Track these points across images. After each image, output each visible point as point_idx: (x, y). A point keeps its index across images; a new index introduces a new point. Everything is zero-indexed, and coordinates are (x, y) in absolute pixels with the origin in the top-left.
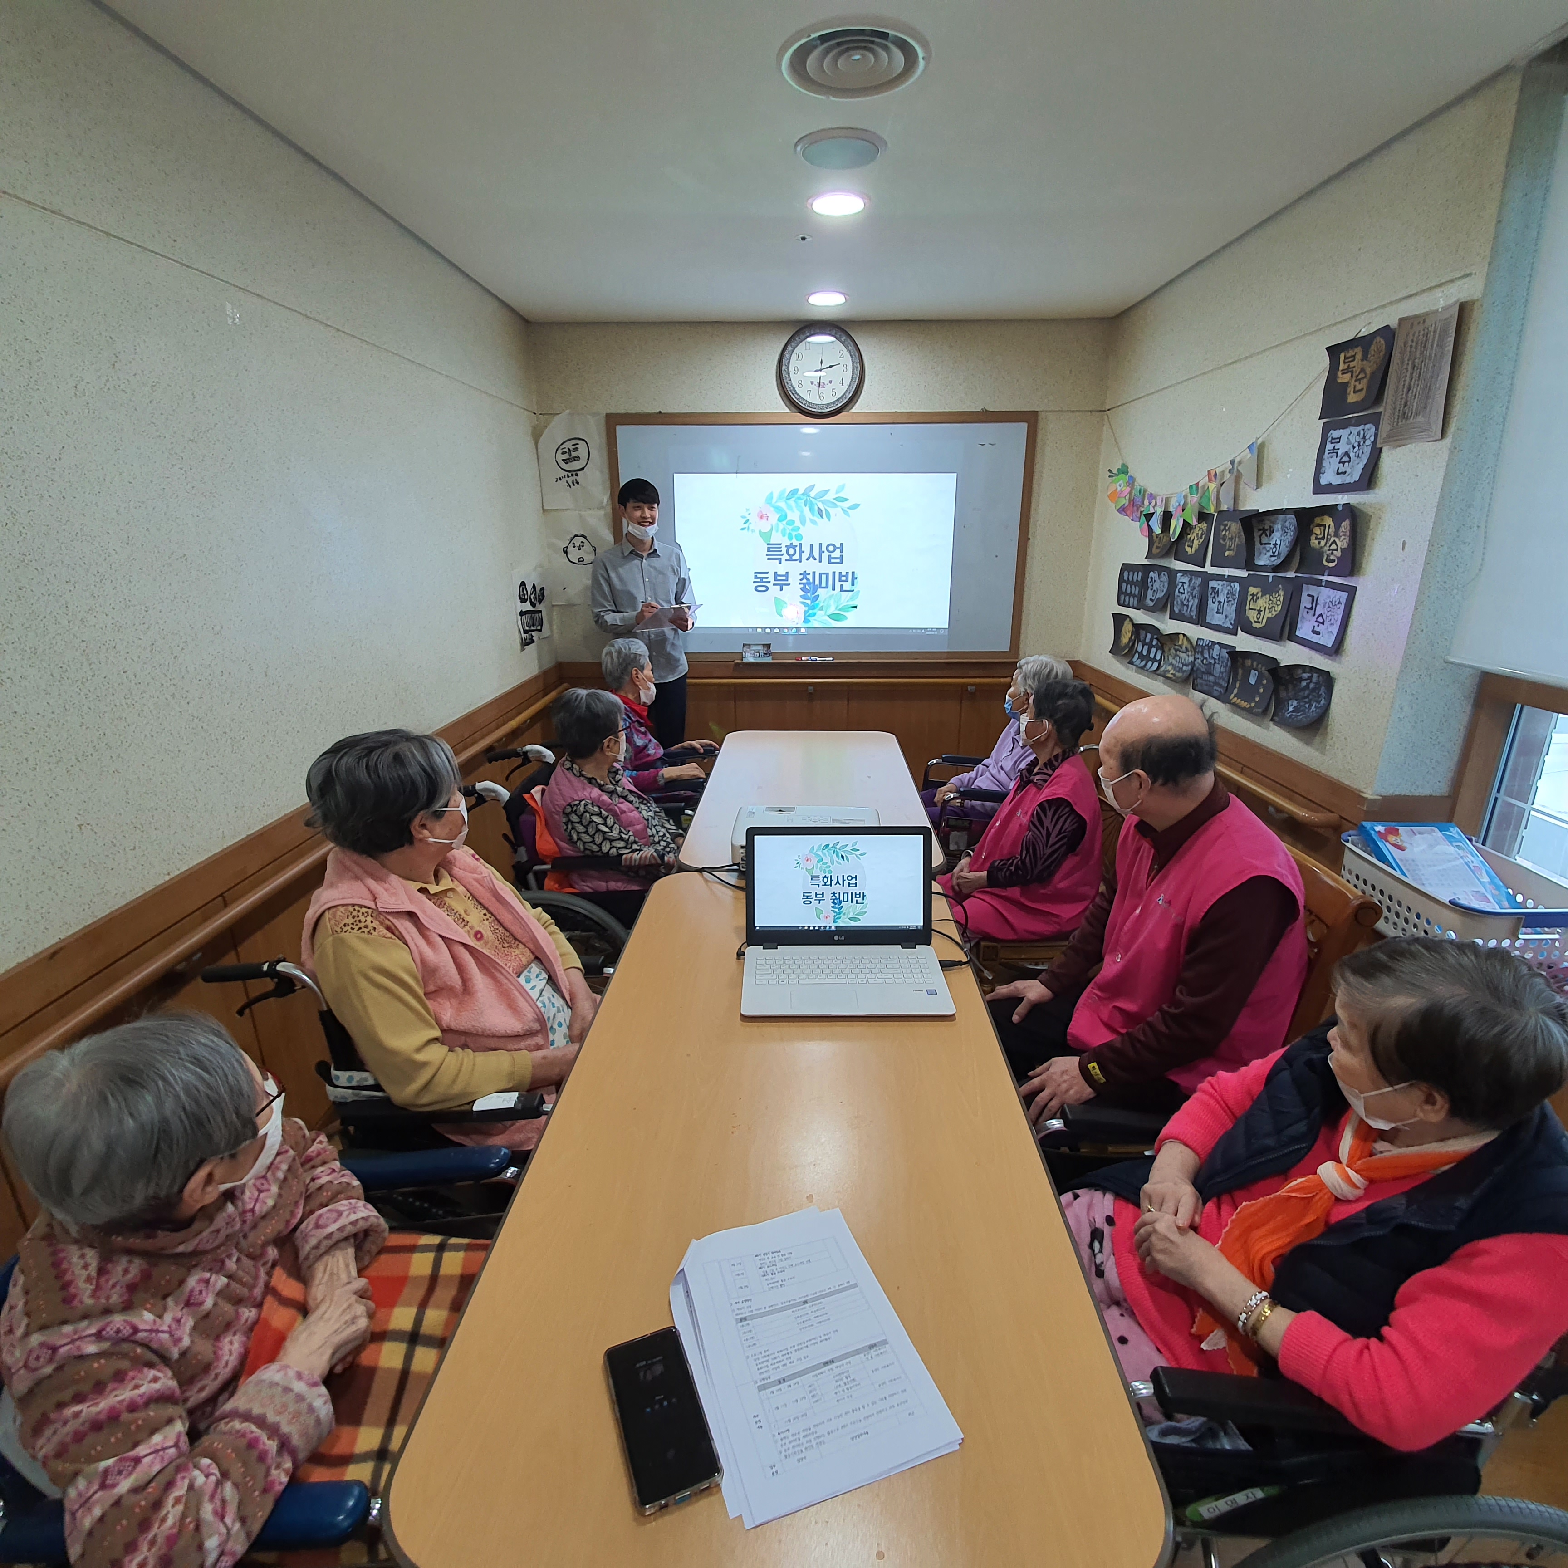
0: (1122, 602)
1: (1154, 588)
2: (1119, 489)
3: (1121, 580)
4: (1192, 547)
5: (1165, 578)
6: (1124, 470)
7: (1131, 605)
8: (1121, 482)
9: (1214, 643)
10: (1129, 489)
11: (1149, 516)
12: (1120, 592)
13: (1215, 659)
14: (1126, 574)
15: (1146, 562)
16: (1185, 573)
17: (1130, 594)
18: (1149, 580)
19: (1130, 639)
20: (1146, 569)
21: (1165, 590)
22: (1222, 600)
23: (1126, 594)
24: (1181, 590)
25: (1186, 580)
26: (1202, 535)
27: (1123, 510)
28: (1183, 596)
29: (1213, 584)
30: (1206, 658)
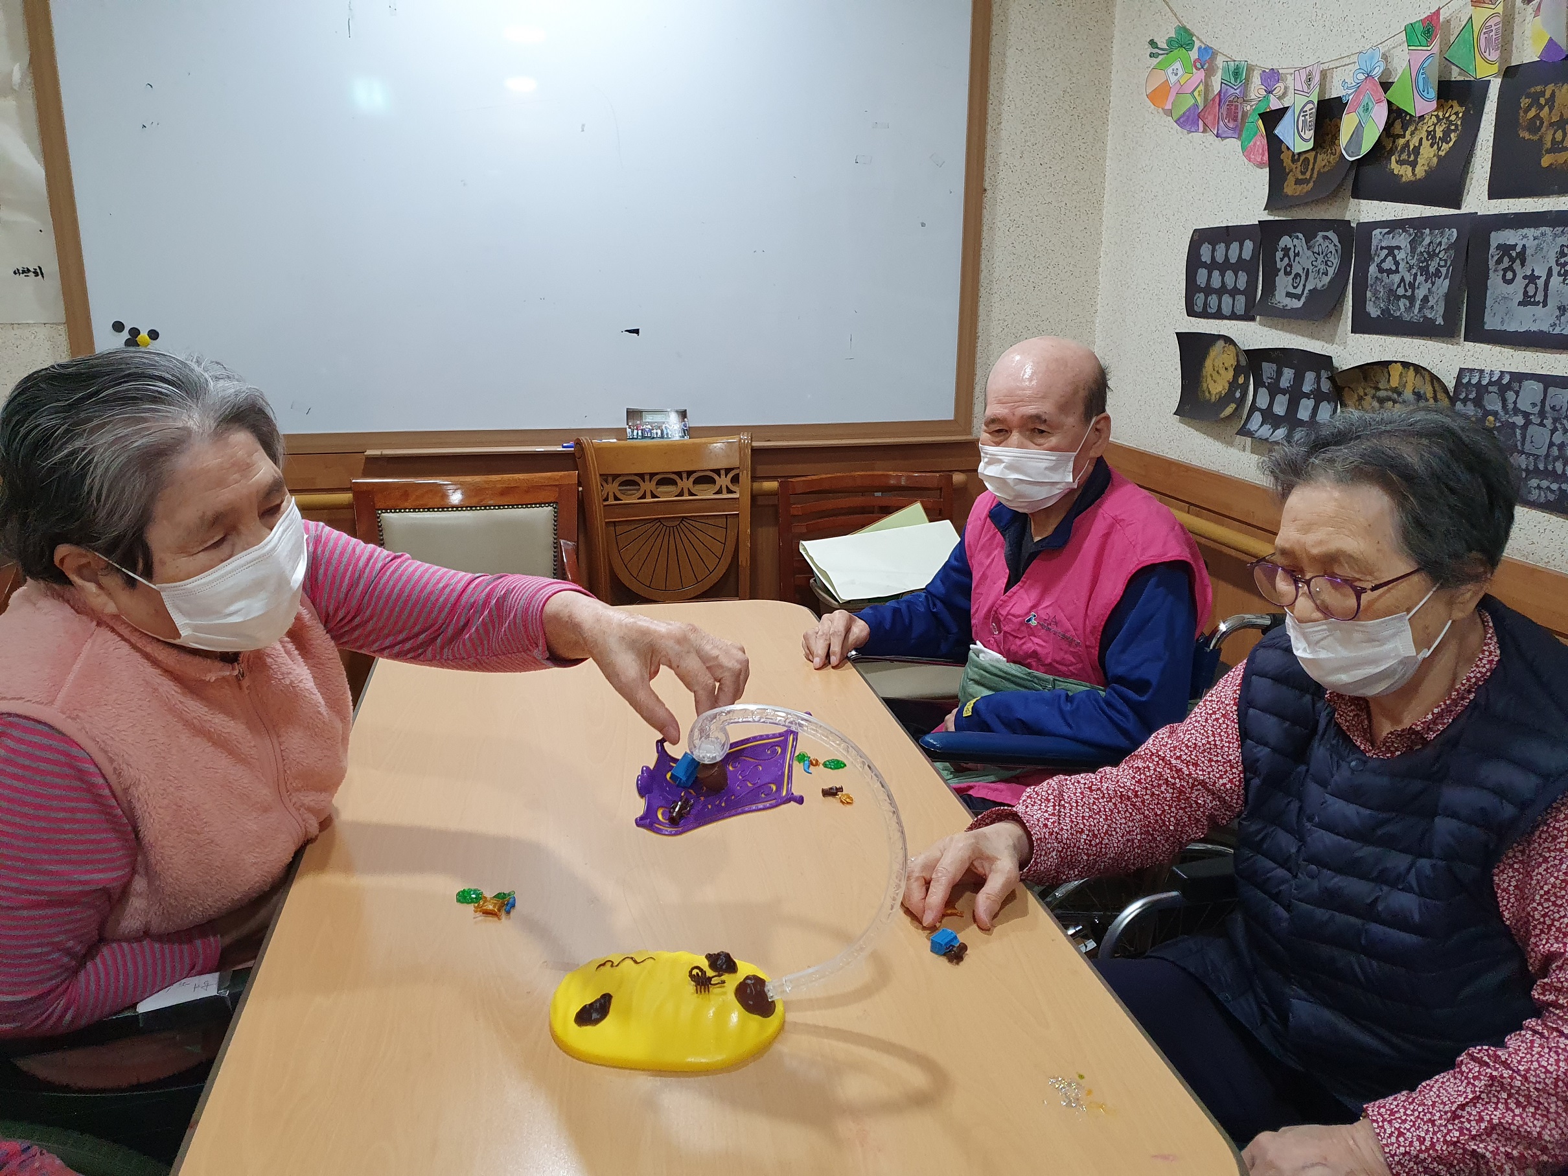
0: (1199, 307)
1: (1297, 269)
2: (1173, 79)
3: (1193, 263)
4: (1414, 164)
5: (1328, 243)
6: (1183, 40)
7: (1226, 310)
8: (1177, 65)
9: (1519, 378)
10: (1201, 74)
11: (1271, 118)
12: (1192, 288)
13: (1526, 415)
14: (1205, 252)
15: (1267, 217)
16: (1393, 226)
17: (1222, 291)
18: (1279, 254)
19: (1233, 384)
20: (1266, 234)
21: (1331, 271)
22: (1541, 272)
23: (1208, 290)
24: (1389, 264)
25: (1402, 240)
26: (1447, 133)
27: (1190, 120)
28: (1396, 278)
29: (1499, 238)
30: (1495, 414)
